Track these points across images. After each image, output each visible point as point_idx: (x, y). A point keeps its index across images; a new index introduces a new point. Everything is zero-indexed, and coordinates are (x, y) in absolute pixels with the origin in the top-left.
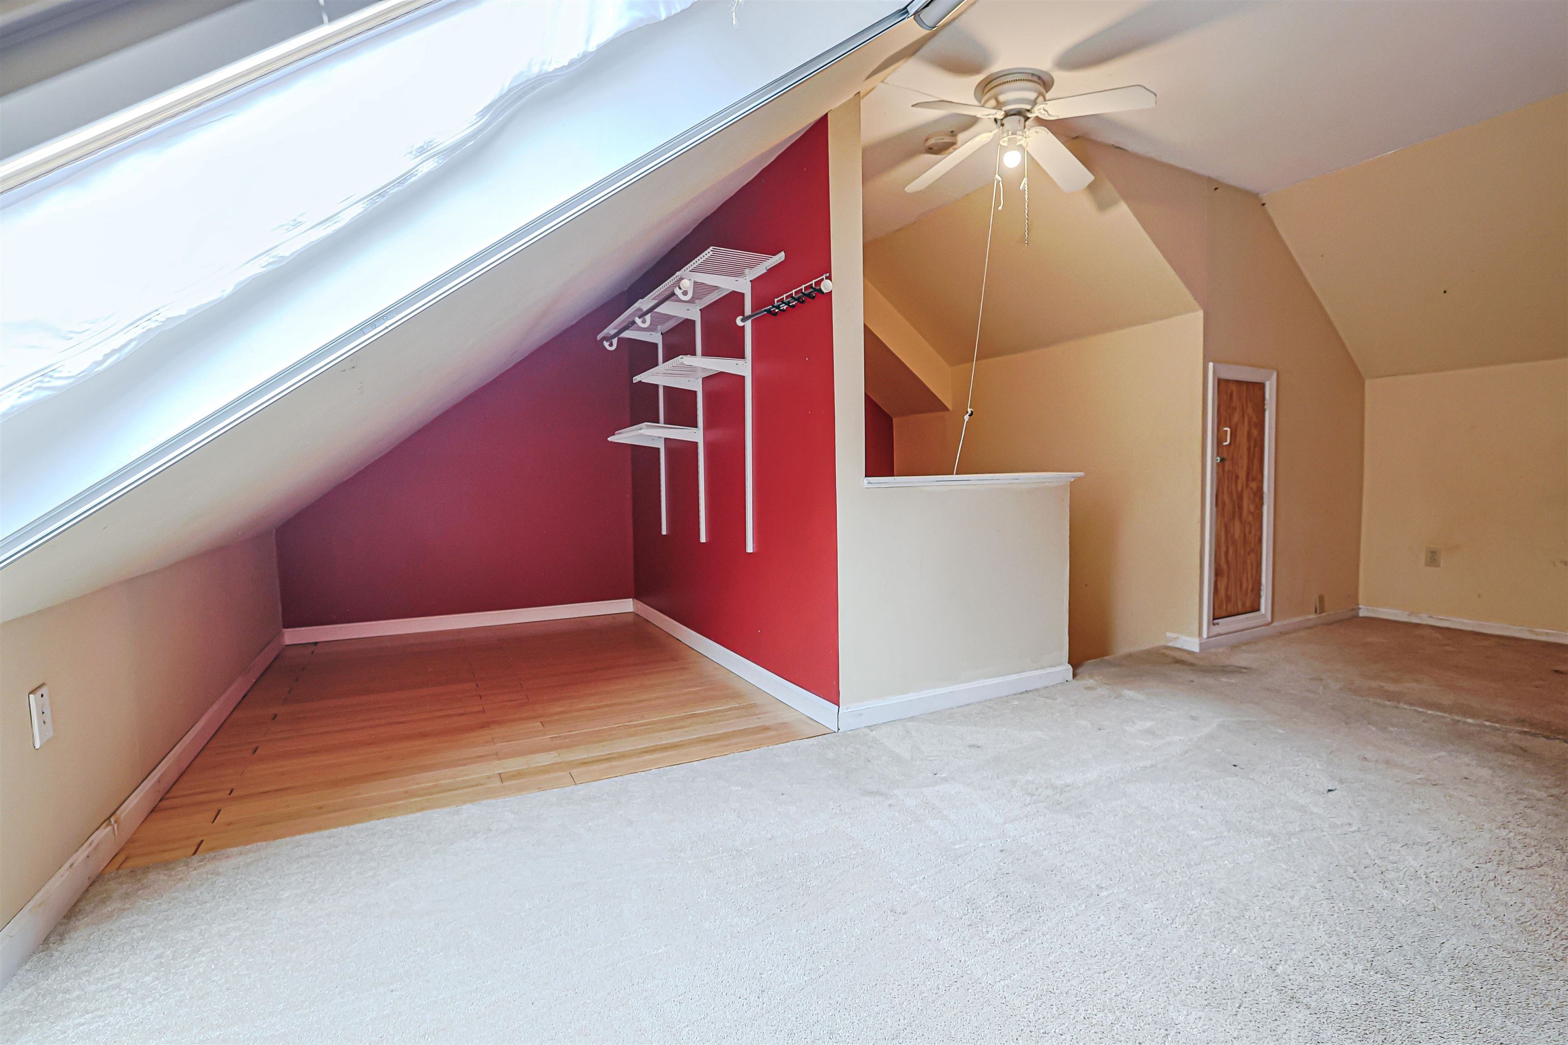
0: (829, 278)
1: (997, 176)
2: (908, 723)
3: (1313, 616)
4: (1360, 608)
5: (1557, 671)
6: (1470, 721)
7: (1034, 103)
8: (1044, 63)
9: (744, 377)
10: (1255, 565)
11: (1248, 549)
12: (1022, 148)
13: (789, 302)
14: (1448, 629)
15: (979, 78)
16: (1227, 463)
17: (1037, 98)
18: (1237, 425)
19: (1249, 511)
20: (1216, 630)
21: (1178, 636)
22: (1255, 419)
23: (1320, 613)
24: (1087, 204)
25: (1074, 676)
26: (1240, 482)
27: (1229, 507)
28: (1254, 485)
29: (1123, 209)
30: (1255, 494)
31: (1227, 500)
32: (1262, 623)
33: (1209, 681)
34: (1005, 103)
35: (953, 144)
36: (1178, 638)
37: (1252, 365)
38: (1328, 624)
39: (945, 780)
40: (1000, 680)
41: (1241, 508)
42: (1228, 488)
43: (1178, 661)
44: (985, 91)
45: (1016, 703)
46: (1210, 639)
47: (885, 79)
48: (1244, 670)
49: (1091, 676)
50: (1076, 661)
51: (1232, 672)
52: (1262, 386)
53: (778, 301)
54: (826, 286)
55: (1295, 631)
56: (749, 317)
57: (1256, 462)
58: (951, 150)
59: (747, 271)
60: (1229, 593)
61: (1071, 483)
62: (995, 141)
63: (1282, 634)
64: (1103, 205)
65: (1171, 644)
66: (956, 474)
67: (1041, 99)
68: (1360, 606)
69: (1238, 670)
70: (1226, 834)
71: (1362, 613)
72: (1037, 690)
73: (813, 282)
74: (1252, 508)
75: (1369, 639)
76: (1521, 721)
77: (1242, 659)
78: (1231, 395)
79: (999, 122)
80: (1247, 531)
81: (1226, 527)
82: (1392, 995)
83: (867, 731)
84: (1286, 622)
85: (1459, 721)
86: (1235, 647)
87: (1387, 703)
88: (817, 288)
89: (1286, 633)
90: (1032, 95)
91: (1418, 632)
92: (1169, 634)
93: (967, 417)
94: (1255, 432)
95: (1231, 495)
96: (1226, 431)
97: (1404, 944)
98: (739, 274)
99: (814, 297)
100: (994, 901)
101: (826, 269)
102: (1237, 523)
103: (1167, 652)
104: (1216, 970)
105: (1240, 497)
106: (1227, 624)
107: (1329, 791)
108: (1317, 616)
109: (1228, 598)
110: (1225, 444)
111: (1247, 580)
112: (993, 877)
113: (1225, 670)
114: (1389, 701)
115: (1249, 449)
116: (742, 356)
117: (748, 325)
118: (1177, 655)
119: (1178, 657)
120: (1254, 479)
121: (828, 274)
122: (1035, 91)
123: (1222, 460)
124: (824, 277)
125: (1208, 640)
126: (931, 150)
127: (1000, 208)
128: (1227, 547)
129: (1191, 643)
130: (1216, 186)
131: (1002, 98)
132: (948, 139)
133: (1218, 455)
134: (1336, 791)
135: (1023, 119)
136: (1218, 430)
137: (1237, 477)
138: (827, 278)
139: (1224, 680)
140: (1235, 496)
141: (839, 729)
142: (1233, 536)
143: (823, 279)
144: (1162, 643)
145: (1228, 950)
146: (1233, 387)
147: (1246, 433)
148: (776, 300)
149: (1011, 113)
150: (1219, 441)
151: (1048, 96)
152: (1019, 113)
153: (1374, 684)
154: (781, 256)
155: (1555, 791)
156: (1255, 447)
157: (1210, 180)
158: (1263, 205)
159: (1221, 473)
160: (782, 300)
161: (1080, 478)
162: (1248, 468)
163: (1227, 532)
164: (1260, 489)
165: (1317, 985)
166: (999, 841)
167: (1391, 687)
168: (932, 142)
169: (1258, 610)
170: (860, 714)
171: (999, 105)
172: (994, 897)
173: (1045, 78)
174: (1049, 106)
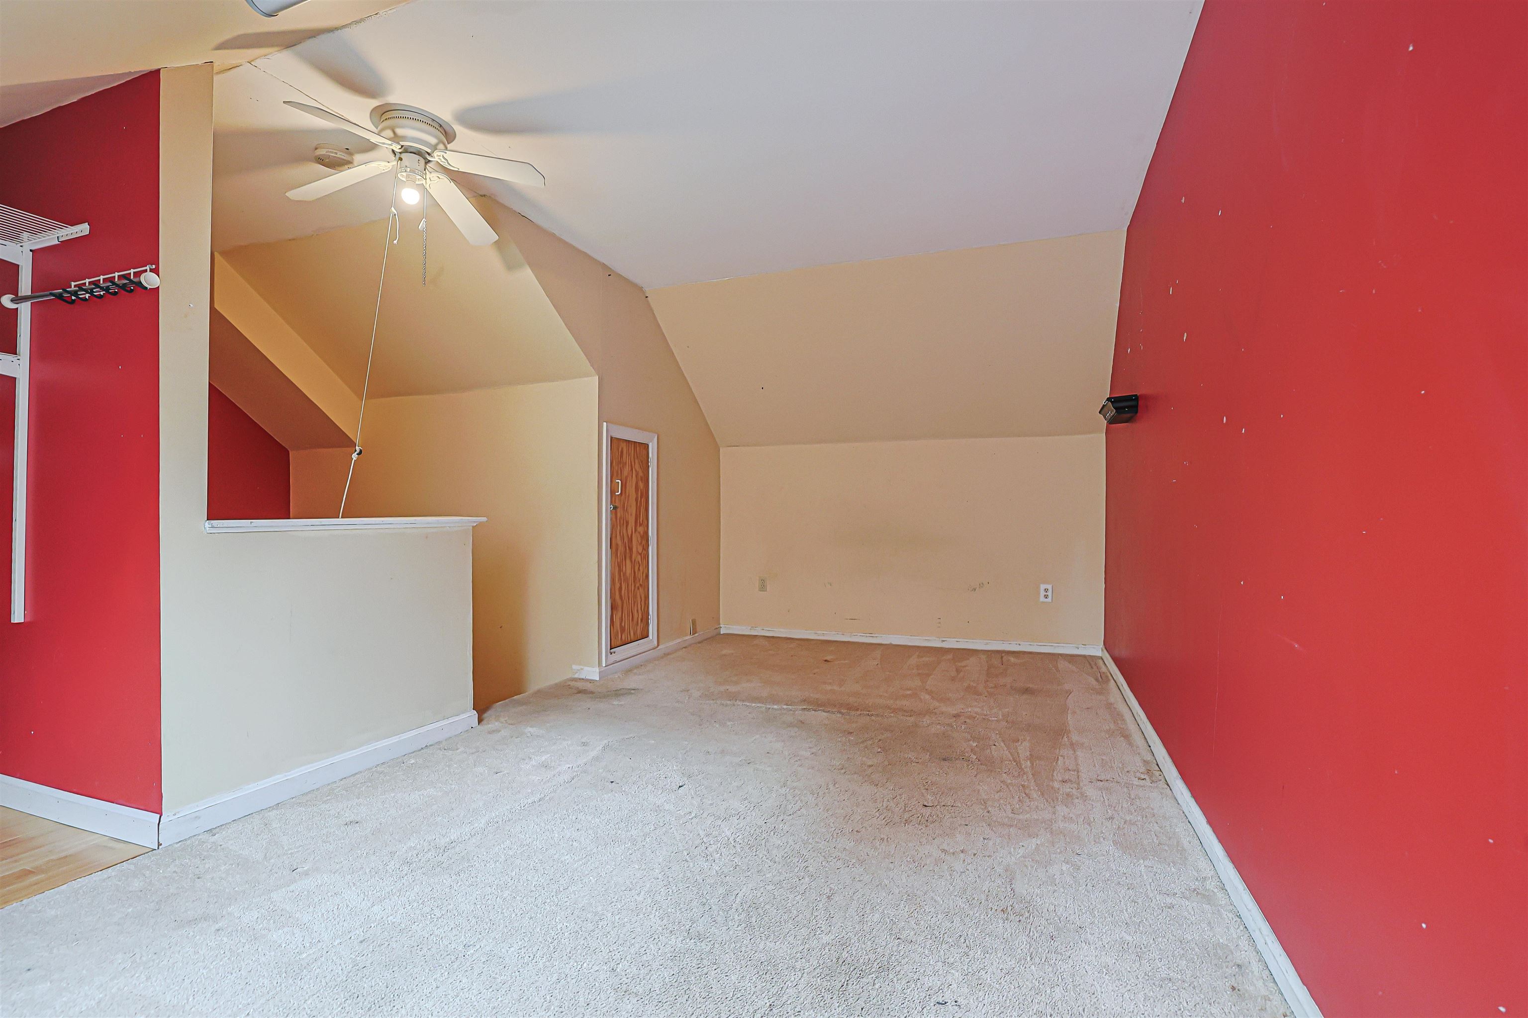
0: (156, 271)
1: (393, 208)
2: (270, 813)
3: (689, 637)
4: (721, 627)
5: (826, 661)
6: (775, 707)
7: (435, 148)
8: (445, 115)
9: (15, 378)
10: (643, 598)
11: (638, 585)
12: (423, 189)
13: (92, 290)
14: (773, 637)
15: (375, 103)
16: (618, 510)
17: (437, 144)
18: (626, 478)
19: (638, 552)
20: (613, 658)
21: (582, 667)
22: (641, 474)
23: (693, 635)
24: (494, 260)
25: (480, 721)
26: (629, 527)
27: (621, 549)
28: (641, 529)
29: (527, 274)
30: (642, 537)
31: (620, 543)
32: (651, 647)
33: (602, 705)
34: (404, 138)
35: (349, 162)
36: (582, 669)
37: (639, 429)
38: (699, 643)
39: (306, 874)
40: (395, 739)
41: (631, 549)
42: (620, 533)
43: (580, 692)
44: (384, 117)
45: (413, 761)
46: (608, 667)
47: (253, 61)
48: (632, 691)
49: (497, 719)
50: (482, 706)
51: (623, 695)
52: (646, 446)
53: (75, 286)
54: (149, 280)
55: (676, 651)
56: (25, 299)
57: (642, 510)
58: (346, 167)
59: (25, 235)
60: (623, 624)
61: (473, 527)
62: (394, 174)
63: (666, 655)
64: (511, 266)
65: (576, 676)
66: (342, 518)
67: (441, 146)
68: (721, 626)
69: (628, 692)
70: (595, 850)
71: (722, 633)
72: (439, 743)
73: (132, 271)
74: (640, 550)
75: (724, 652)
76: (804, 701)
77: (632, 682)
78: (622, 452)
79: (398, 155)
80: (636, 568)
81: (619, 566)
82: (698, 955)
83: (206, 836)
84: (671, 643)
85: (769, 709)
86: (628, 671)
87: (728, 702)
88: (136, 280)
89: (668, 654)
90: (433, 141)
91: (756, 642)
92: (574, 667)
93: (355, 456)
94: (641, 485)
95: (622, 538)
96: (619, 482)
97: (713, 906)
98: (14, 237)
99: (132, 291)
100: (340, 1009)
101: (152, 259)
102: (628, 561)
103: (572, 684)
104: (566, 992)
105: (631, 540)
106: (622, 652)
107: (680, 787)
108: (691, 637)
109: (623, 630)
110: (617, 494)
111: (637, 611)
112: (344, 978)
113: (618, 693)
114: (730, 700)
115: (636, 500)
116: (12, 349)
117: (25, 311)
118: (580, 685)
119: (581, 688)
120: (640, 525)
121: (154, 267)
122: (436, 137)
123: (615, 508)
124: (148, 268)
125: (606, 667)
126: (320, 160)
127: (395, 242)
128: (621, 584)
129: (592, 673)
130: (610, 273)
131: (400, 131)
132: (341, 155)
133: (611, 502)
134: (685, 786)
135: (422, 161)
136: (611, 481)
137: (627, 523)
138: (151, 270)
139: (615, 703)
140: (626, 540)
141: (159, 844)
142: (625, 574)
143: (146, 271)
144: (570, 675)
145: (580, 967)
146: (624, 445)
147: (634, 487)
148: (73, 284)
149: (412, 150)
150: (613, 492)
151: (449, 146)
152: (418, 153)
153: (722, 688)
154: (83, 229)
155: (814, 750)
156: (641, 498)
157: (604, 266)
158: (646, 297)
159: (614, 519)
160: (80, 287)
161: (481, 523)
162: (636, 515)
163: (620, 571)
164: (647, 533)
165: (646, 970)
166: (361, 930)
167: (733, 689)
168: (321, 152)
169: (647, 636)
170: (196, 817)
171: (396, 138)
172: (341, 1004)
173: (447, 128)
174: (448, 155)
